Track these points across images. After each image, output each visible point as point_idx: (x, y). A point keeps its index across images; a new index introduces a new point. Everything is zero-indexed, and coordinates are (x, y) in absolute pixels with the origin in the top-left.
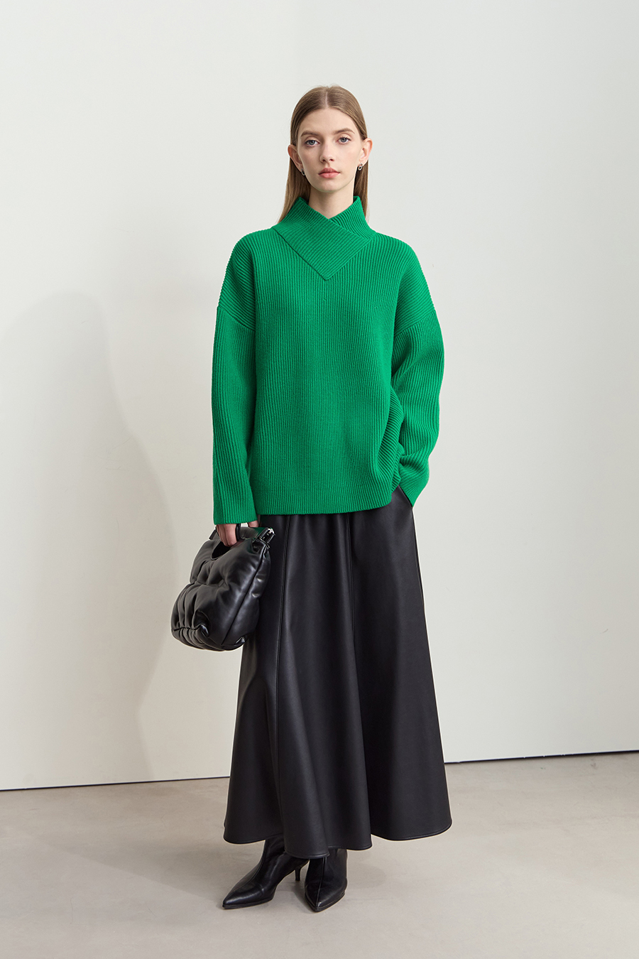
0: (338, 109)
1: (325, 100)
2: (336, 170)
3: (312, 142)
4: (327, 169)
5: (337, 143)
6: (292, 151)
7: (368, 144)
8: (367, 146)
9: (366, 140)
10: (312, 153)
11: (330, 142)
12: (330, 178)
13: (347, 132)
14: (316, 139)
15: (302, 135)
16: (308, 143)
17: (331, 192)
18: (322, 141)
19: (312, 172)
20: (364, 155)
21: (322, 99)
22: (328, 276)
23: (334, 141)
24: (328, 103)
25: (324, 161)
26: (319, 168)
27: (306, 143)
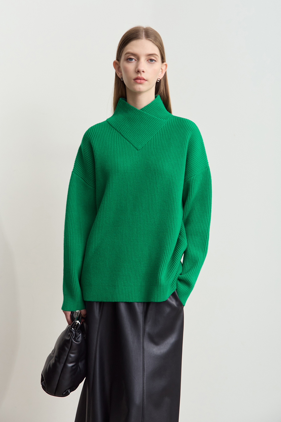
0: (151, 41)
1: (143, 34)
2: (145, 78)
3: (131, 59)
4: (139, 77)
5: (147, 62)
6: (117, 64)
7: (165, 66)
8: (164, 68)
9: (164, 63)
10: (131, 66)
11: (143, 60)
12: (141, 83)
13: (155, 56)
14: (134, 57)
15: (126, 54)
16: (129, 60)
17: (140, 93)
18: (138, 59)
19: (129, 78)
21: (141, 33)
22: (139, 147)
23: (146, 60)
24: (145, 36)
25: (138, 72)
26: (134, 76)
27: (127, 59)
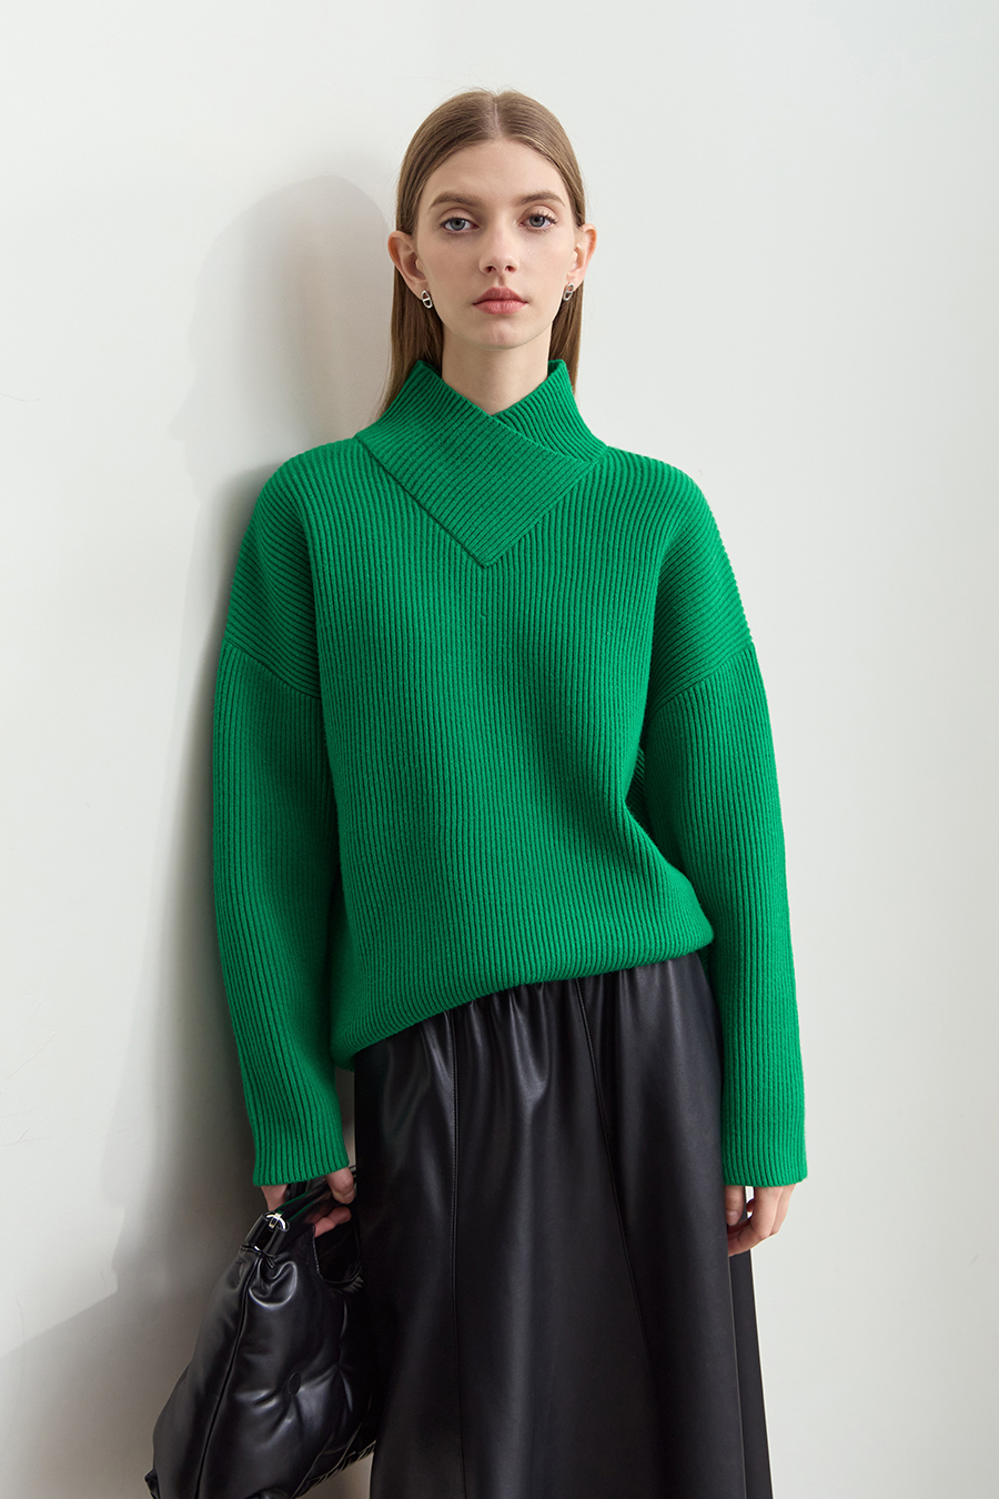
0: (526, 143)
1: (494, 121)
2: (518, 294)
3: (457, 223)
4: (497, 291)
5: (522, 227)
7: (587, 239)
8: (584, 243)
11: (504, 224)
12: (504, 316)
13: (547, 201)
14: (468, 218)
15: (432, 205)
16: (446, 226)
17: (504, 350)
18: (482, 221)
20: (574, 266)
21: (487, 117)
22: (490, 556)
23: (515, 224)
24: (502, 128)
25: (490, 271)
26: (477, 288)
27: (443, 225)
